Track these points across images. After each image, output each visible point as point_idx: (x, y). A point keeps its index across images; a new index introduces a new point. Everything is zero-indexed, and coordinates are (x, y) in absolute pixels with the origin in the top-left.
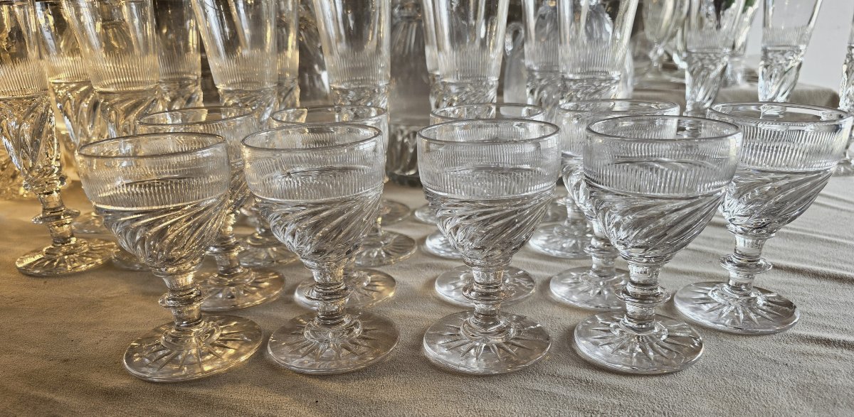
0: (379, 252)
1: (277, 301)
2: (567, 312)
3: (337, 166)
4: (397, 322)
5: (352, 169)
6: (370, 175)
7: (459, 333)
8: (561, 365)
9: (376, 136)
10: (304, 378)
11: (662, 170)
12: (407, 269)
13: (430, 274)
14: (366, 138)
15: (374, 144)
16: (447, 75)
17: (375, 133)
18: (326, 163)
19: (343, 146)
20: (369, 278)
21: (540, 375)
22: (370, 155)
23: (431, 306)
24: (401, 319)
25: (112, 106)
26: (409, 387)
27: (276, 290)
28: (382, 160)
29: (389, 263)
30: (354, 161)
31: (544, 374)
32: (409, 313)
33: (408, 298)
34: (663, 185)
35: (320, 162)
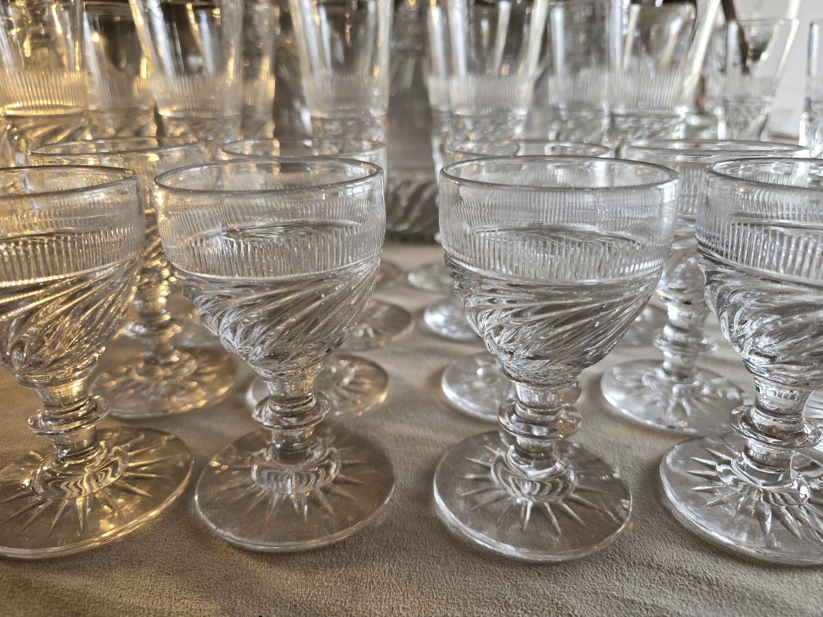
0: (365, 331)
1: (224, 403)
2: (637, 435)
3: (311, 220)
4: (390, 447)
5: (332, 225)
6: (363, 236)
7: (488, 476)
8: (657, 543)
9: (372, 175)
10: (245, 559)
11: (790, 238)
12: (402, 355)
13: (434, 364)
14: (356, 177)
15: (367, 188)
16: (461, 105)
17: (370, 172)
18: (294, 214)
19: (320, 187)
20: (353, 371)
21: (629, 565)
22: (364, 205)
23: (439, 418)
24: (396, 441)
25: (22, 133)
26: (415, 588)
27: (222, 386)
28: (381, 213)
29: (378, 347)
30: (336, 213)
31: (634, 563)
32: (408, 430)
33: (407, 403)
34: (791, 257)
35: (284, 213)
